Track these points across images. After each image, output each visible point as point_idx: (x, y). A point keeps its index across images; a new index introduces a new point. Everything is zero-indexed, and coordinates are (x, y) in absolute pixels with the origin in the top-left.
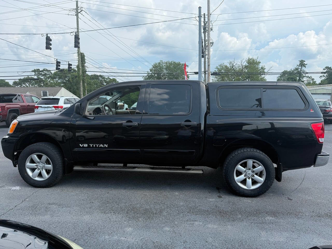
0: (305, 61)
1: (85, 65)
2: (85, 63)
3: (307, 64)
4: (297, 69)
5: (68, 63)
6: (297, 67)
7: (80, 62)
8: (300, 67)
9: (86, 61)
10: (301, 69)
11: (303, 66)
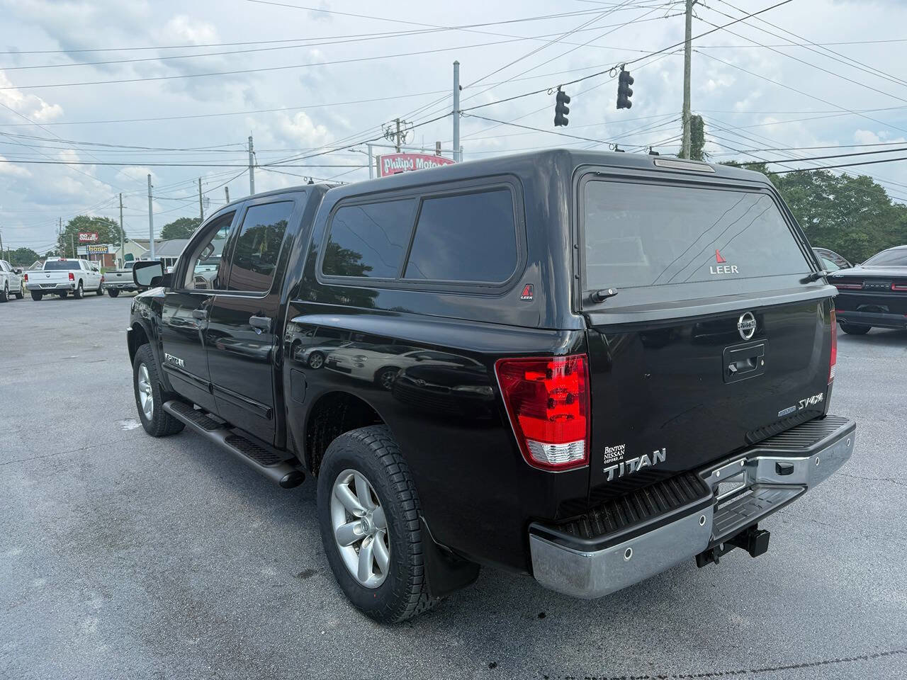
1: (702, 149)
2: (702, 145)
5: (649, 150)
7: (689, 142)
9: (706, 137)
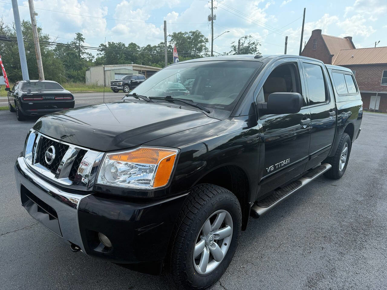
0: (82, 35)
3: (84, 39)
4: (75, 43)
6: (75, 40)
8: (78, 42)
10: (79, 43)
11: (81, 40)
